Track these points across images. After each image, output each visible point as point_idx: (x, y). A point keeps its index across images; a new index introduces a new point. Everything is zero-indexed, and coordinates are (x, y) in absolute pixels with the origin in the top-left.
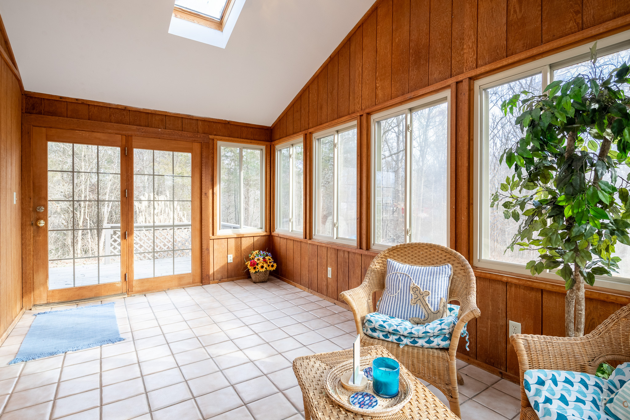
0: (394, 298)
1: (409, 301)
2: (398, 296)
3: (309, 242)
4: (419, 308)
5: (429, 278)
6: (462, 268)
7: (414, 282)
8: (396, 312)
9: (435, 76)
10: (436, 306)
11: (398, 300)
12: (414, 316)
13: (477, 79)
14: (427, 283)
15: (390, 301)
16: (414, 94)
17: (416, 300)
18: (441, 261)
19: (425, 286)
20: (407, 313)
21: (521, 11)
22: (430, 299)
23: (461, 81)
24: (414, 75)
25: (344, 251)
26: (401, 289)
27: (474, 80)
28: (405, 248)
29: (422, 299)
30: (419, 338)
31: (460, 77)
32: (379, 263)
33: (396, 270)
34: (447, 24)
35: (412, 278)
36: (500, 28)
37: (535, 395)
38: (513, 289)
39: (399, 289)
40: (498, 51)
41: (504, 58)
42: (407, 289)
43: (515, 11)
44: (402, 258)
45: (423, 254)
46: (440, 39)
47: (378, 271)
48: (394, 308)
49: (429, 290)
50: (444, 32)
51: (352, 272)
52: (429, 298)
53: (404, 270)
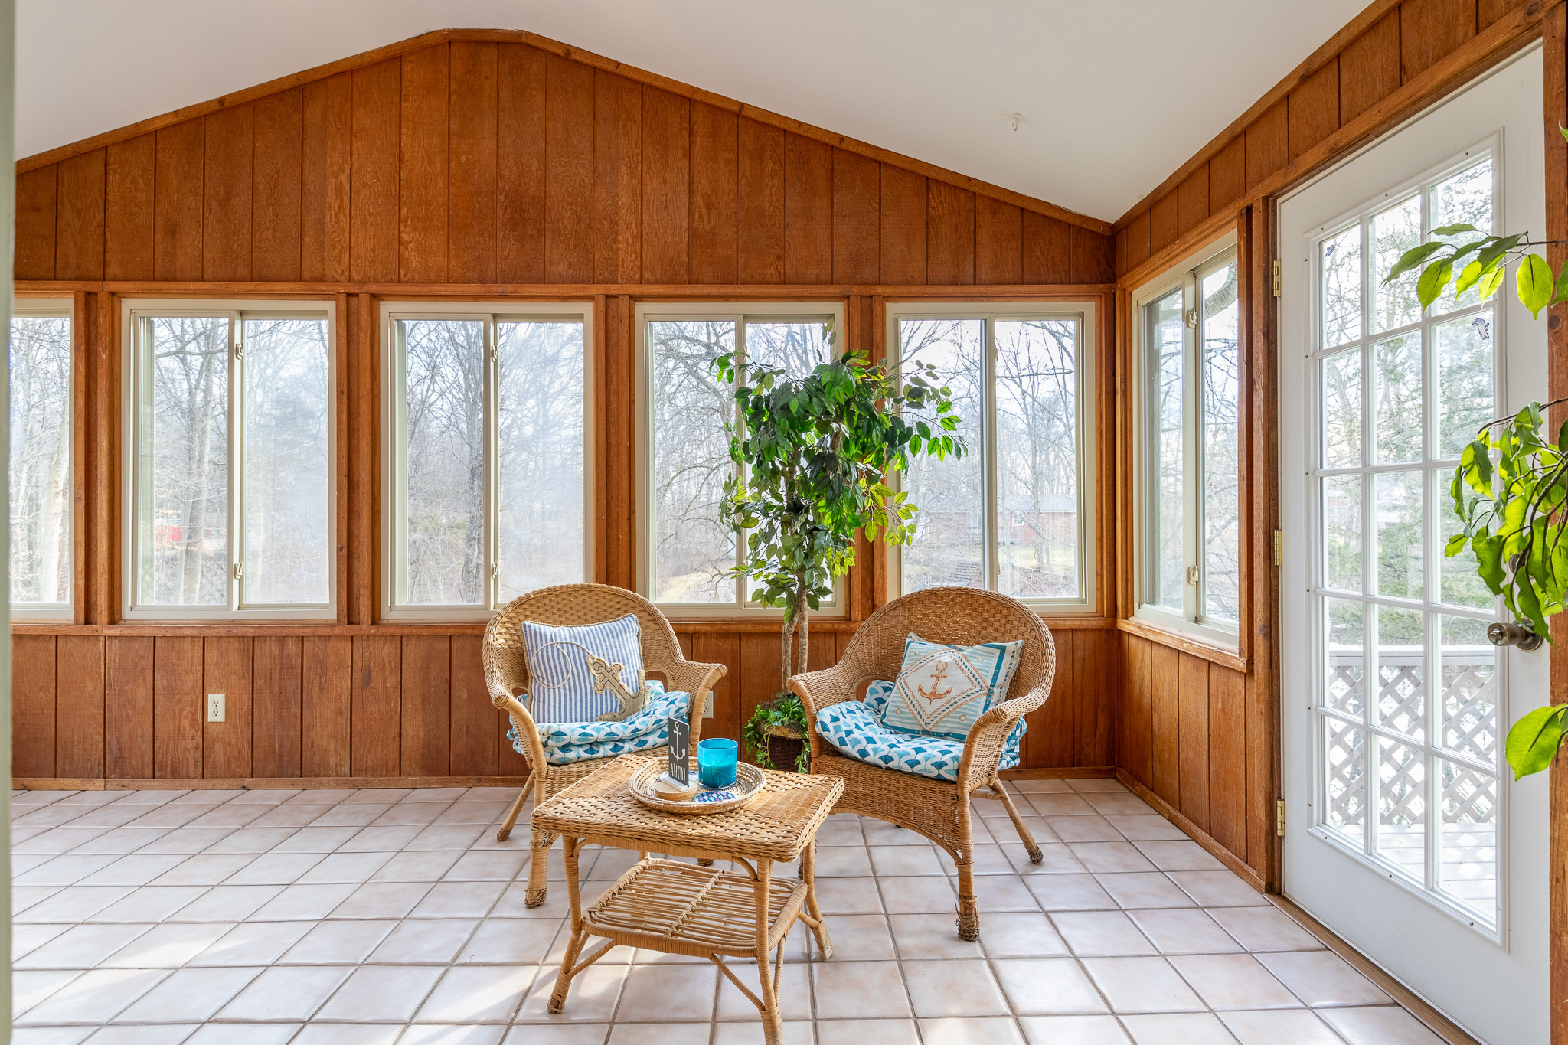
0: (562, 691)
1: (591, 687)
2: (569, 684)
3: (114, 631)
4: (611, 695)
5: (612, 641)
6: (650, 618)
7: (591, 652)
8: (571, 714)
9: (560, 268)
10: (634, 685)
11: (570, 691)
12: (604, 712)
13: (641, 301)
14: (612, 651)
15: (555, 698)
16: (512, 290)
17: (603, 682)
18: (611, 613)
19: (611, 656)
20: (591, 709)
21: (709, 221)
22: (624, 676)
23: (616, 297)
24: (510, 250)
25: (282, 640)
26: (572, 671)
27: (636, 301)
28: (544, 597)
29: (611, 679)
30: (646, 734)
31: (613, 289)
32: (501, 634)
33: (549, 640)
34: (583, 180)
35: (585, 647)
36: (679, 234)
37: (836, 733)
38: (702, 641)
39: (567, 673)
40: (676, 267)
41: (685, 283)
42: (582, 668)
43: (701, 217)
44: (555, 616)
45: (577, 605)
46: (569, 203)
47: (504, 649)
48: (565, 708)
49: (619, 661)
50: (578, 194)
51: (317, 688)
52: (622, 674)
53: (563, 637)
